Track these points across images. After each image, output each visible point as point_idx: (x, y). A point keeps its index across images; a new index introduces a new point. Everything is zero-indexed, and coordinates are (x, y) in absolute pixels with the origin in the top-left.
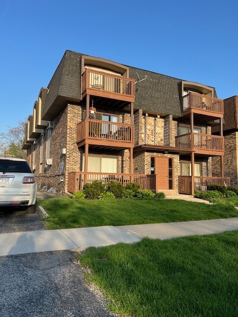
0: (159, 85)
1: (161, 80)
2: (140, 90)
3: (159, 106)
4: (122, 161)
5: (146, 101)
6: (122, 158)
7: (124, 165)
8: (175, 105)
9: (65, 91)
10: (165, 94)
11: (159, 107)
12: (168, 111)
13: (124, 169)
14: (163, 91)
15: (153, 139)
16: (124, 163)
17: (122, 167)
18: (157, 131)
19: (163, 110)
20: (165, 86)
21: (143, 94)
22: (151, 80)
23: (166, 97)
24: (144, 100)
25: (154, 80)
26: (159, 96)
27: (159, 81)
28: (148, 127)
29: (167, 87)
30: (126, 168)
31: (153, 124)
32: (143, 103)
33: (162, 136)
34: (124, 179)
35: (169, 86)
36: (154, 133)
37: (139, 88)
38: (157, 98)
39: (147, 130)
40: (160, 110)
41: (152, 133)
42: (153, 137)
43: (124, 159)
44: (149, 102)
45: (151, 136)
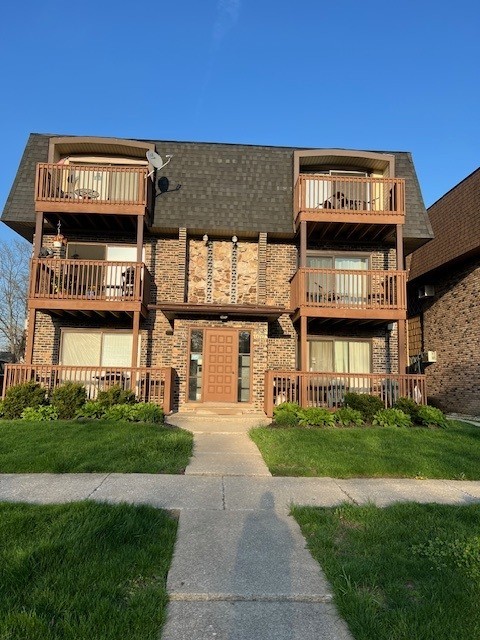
0: (240, 170)
1: (244, 157)
2: (185, 188)
3: (231, 215)
4: (150, 340)
5: (197, 209)
6: (150, 334)
7: (154, 350)
8: (276, 209)
9: (15, 210)
10: (252, 187)
11: (232, 219)
12: (255, 225)
13: (153, 357)
14: (247, 180)
15: (230, 290)
16: (155, 343)
17: (149, 353)
18: (239, 272)
19: (240, 224)
20: (255, 169)
21: (191, 195)
22: (220, 161)
23: (256, 195)
24: (193, 208)
25: (228, 161)
26: (235, 195)
27: (239, 160)
28: (216, 264)
29: (259, 171)
30: (159, 355)
31: (230, 255)
32: (190, 213)
33: (252, 281)
34: (152, 378)
35: (267, 167)
36: (232, 275)
37: (185, 183)
38: (231, 199)
39: (215, 272)
40: (232, 224)
41: (227, 275)
42: (230, 285)
43: (154, 337)
44: (206, 210)
45: (225, 284)
